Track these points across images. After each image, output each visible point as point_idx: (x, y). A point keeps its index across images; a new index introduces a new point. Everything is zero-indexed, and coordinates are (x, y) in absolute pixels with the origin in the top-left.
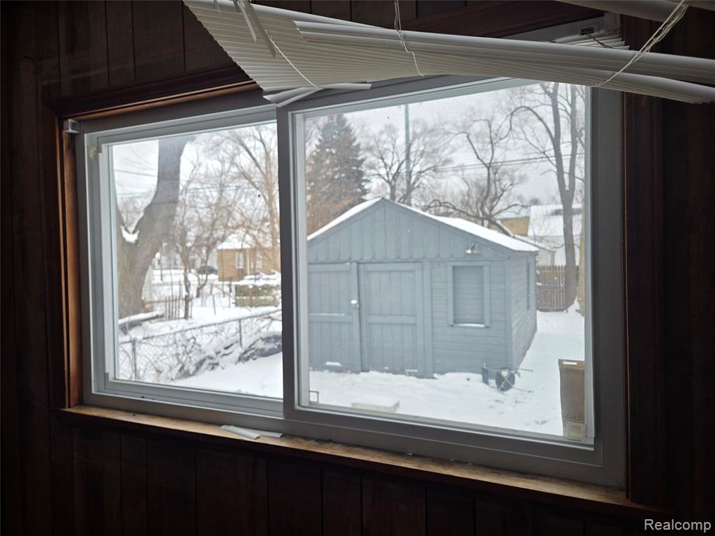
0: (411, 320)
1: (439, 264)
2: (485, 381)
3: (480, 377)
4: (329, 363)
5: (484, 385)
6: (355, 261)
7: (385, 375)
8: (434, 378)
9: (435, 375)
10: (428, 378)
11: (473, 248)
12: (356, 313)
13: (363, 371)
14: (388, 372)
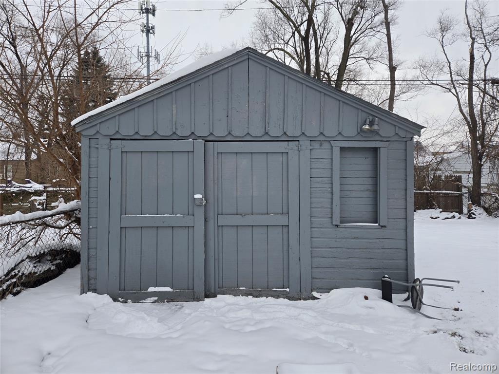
0: (283, 220)
1: (321, 145)
2: (387, 297)
3: (379, 292)
4: (151, 289)
5: (386, 303)
6: (200, 137)
7: (241, 299)
8: (315, 298)
9: (315, 294)
10: (305, 299)
11: (371, 124)
12: (200, 213)
13: (207, 296)
14: (246, 294)
